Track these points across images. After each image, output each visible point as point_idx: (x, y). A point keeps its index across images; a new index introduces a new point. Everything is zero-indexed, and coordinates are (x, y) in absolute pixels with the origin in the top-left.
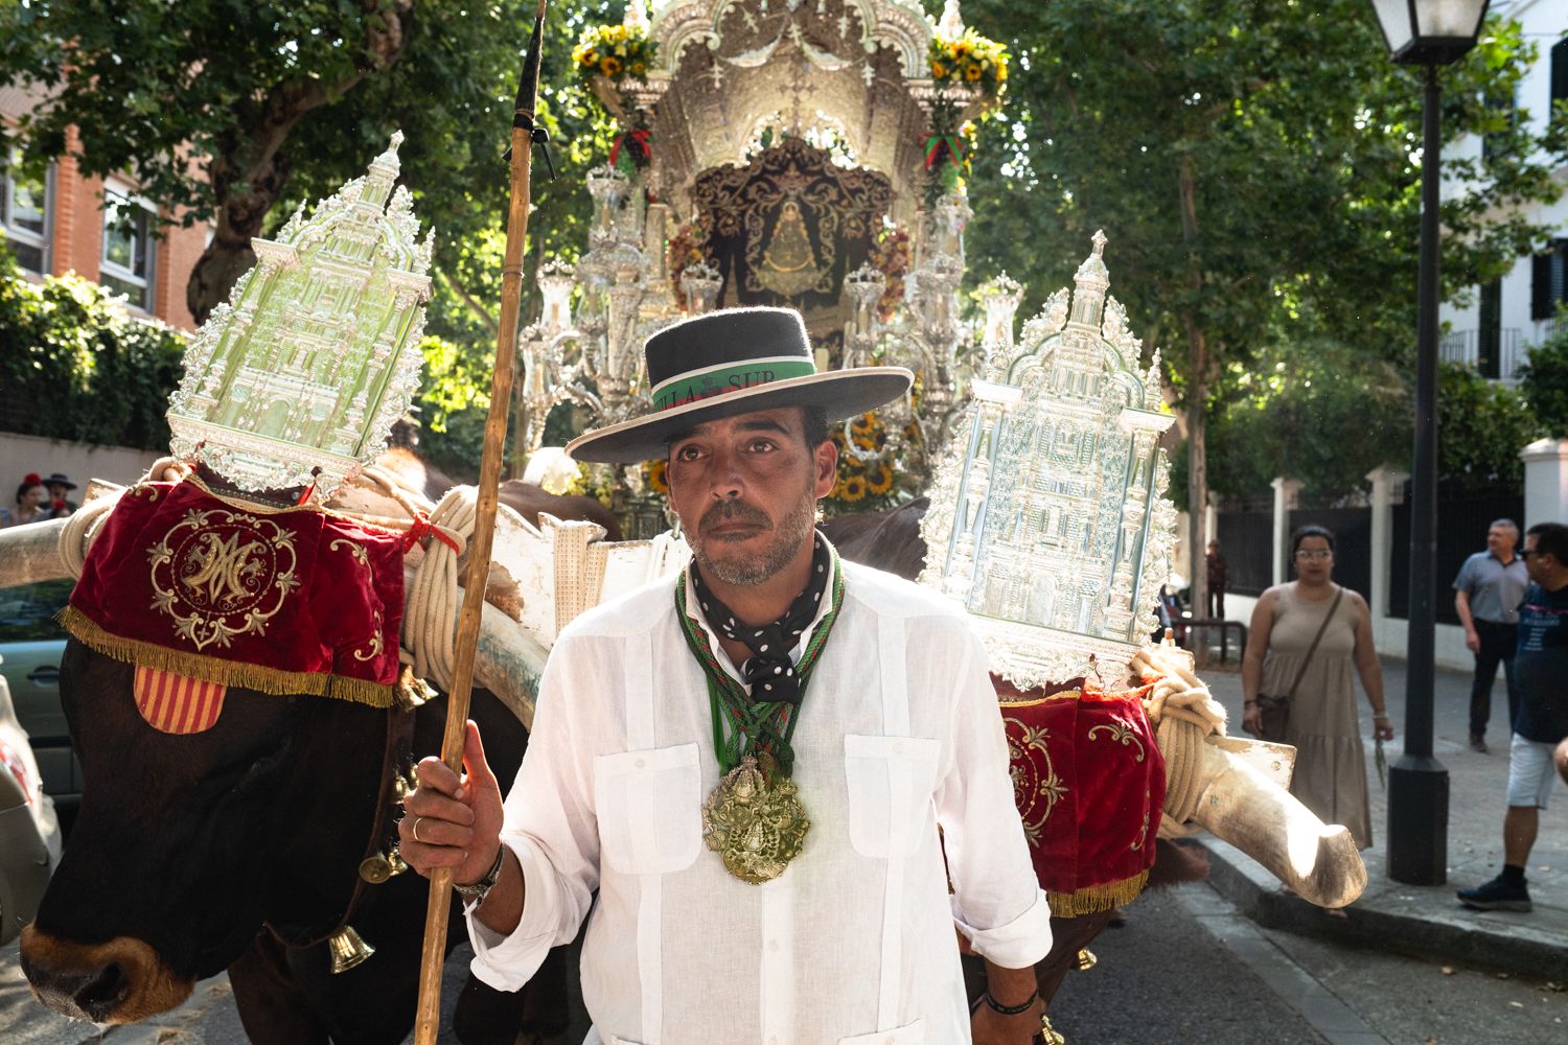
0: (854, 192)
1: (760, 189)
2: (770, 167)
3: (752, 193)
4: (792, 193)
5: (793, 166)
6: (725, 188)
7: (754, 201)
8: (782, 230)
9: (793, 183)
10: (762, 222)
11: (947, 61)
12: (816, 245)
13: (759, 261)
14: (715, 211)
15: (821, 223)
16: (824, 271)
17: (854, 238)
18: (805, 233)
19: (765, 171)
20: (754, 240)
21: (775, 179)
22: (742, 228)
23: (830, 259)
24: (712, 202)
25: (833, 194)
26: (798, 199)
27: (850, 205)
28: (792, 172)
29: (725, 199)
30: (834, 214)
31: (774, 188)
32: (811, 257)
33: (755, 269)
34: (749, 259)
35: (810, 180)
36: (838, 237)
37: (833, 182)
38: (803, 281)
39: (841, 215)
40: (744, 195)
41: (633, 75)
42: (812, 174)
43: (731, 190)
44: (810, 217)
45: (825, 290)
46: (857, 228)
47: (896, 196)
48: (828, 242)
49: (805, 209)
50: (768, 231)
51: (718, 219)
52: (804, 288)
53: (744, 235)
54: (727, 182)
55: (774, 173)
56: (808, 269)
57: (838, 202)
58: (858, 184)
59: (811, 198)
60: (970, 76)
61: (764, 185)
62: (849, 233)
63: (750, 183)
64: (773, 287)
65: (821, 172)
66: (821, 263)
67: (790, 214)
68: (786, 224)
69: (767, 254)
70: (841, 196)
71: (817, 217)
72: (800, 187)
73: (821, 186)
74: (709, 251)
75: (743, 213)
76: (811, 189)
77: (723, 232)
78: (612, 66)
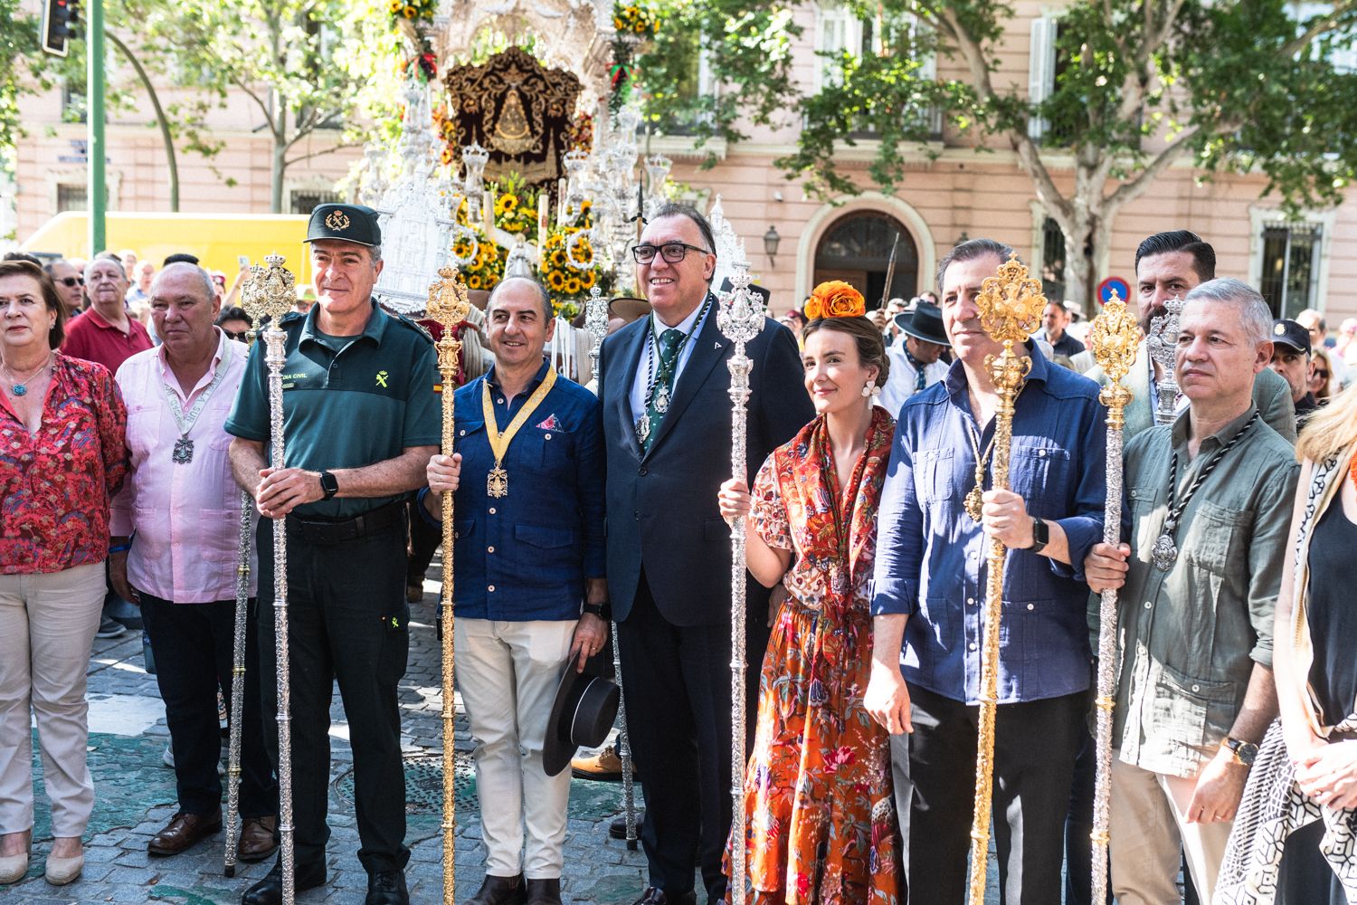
0: (555, 85)
1: (491, 81)
2: (498, 66)
3: (486, 83)
4: (513, 85)
5: (513, 66)
6: (467, 79)
7: (487, 89)
8: (508, 110)
9: (513, 79)
10: (493, 104)
11: (624, 19)
12: (530, 120)
13: (492, 131)
14: (461, 95)
15: (533, 105)
16: (537, 138)
17: (556, 117)
18: (523, 112)
19: (494, 68)
20: (488, 116)
21: (501, 74)
22: (480, 107)
23: (541, 131)
24: (459, 89)
25: (541, 86)
26: (518, 89)
27: (552, 94)
28: (513, 69)
29: (468, 89)
30: (541, 99)
31: (501, 81)
32: (527, 128)
33: (489, 136)
34: (485, 129)
35: (526, 76)
36: (545, 114)
37: (541, 78)
38: (523, 145)
39: (547, 101)
40: (481, 84)
41: (424, 18)
42: (527, 71)
43: (472, 81)
44: (526, 102)
45: (537, 151)
46: (558, 110)
47: (583, 88)
48: (538, 118)
49: (522, 96)
50: (498, 109)
51: (463, 101)
52: (523, 150)
53: (482, 111)
54: (469, 75)
55: (501, 70)
56: (526, 137)
57: (544, 92)
58: (557, 79)
59: (526, 88)
60: (638, 29)
61: (494, 78)
62: (552, 113)
63: (485, 77)
64: (502, 149)
65: (532, 70)
66: (534, 132)
67: (512, 100)
68: (510, 107)
69: (498, 126)
70: (547, 87)
71: (530, 102)
72: (519, 80)
73: (533, 81)
74: (458, 123)
75: (480, 98)
76: (526, 82)
77: (467, 110)
78: (410, 12)
